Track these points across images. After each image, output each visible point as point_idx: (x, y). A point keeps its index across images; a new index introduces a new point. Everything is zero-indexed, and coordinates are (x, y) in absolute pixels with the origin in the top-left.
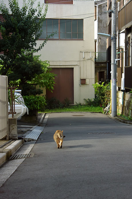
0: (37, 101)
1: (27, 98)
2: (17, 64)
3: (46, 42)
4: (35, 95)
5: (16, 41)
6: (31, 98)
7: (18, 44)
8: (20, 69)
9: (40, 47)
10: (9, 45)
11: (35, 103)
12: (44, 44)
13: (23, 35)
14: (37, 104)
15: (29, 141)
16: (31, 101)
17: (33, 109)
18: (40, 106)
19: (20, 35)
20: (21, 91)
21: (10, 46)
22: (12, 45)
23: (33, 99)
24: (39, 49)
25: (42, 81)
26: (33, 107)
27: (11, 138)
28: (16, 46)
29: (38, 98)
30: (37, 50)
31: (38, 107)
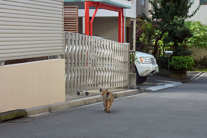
0: (185, 61)
1: (176, 58)
2: (169, 29)
3: (198, 9)
4: (184, 56)
5: (170, 9)
6: (180, 58)
7: (171, 12)
8: (172, 33)
9: (193, 14)
10: (164, 13)
11: (184, 63)
12: (197, 11)
13: (177, 4)
14: (185, 64)
15: (148, 91)
16: (180, 61)
17: (182, 68)
18: (188, 65)
19: (174, 4)
20: (172, 52)
21: (166, 14)
22: (167, 13)
23: (182, 60)
24: (192, 15)
25: (202, 43)
26: (182, 66)
27: (131, 87)
28: (169, 14)
29: (187, 58)
30: (190, 16)
31: (186, 66)
